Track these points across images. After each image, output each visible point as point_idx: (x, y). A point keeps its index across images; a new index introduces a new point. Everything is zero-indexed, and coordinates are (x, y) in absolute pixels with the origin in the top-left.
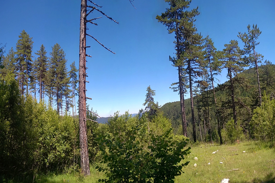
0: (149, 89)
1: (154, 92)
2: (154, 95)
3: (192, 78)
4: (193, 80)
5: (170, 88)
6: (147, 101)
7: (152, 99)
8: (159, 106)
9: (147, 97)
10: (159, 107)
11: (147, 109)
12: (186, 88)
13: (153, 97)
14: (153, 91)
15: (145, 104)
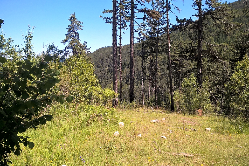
0: (73, 18)
1: (81, 24)
2: (81, 29)
3: (135, 3)
4: (136, 7)
5: (101, 17)
6: (68, 37)
7: (77, 35)
8: (87, 48)
9: (69, 31)
10: (87, 50)
11: (67, 50)
12: (126, 21)
13: (78, 31)
14: (80, 22)
15: (64, 42)
